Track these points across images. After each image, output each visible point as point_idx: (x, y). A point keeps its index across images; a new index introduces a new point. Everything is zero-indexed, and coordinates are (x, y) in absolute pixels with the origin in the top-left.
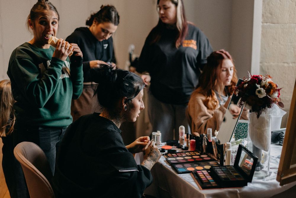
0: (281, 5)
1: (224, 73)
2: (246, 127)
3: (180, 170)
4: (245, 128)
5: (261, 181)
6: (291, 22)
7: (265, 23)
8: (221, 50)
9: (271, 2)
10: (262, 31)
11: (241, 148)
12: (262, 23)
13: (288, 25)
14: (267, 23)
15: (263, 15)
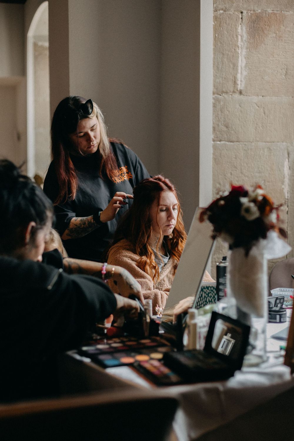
0: (241, 111)
1: (163, 214)
2: (210, 293)
3: (108, 362)
4: (208, 296)
5: (255, 369)
6: (258, 139)
7: (217, 141)
8: (157, 177)
9: (227, 108)
10: (214, 154)
11: (215, 316)
12: (214, 141)
13: (253, 144)
14: (220, 141)
15: (214, 128)
